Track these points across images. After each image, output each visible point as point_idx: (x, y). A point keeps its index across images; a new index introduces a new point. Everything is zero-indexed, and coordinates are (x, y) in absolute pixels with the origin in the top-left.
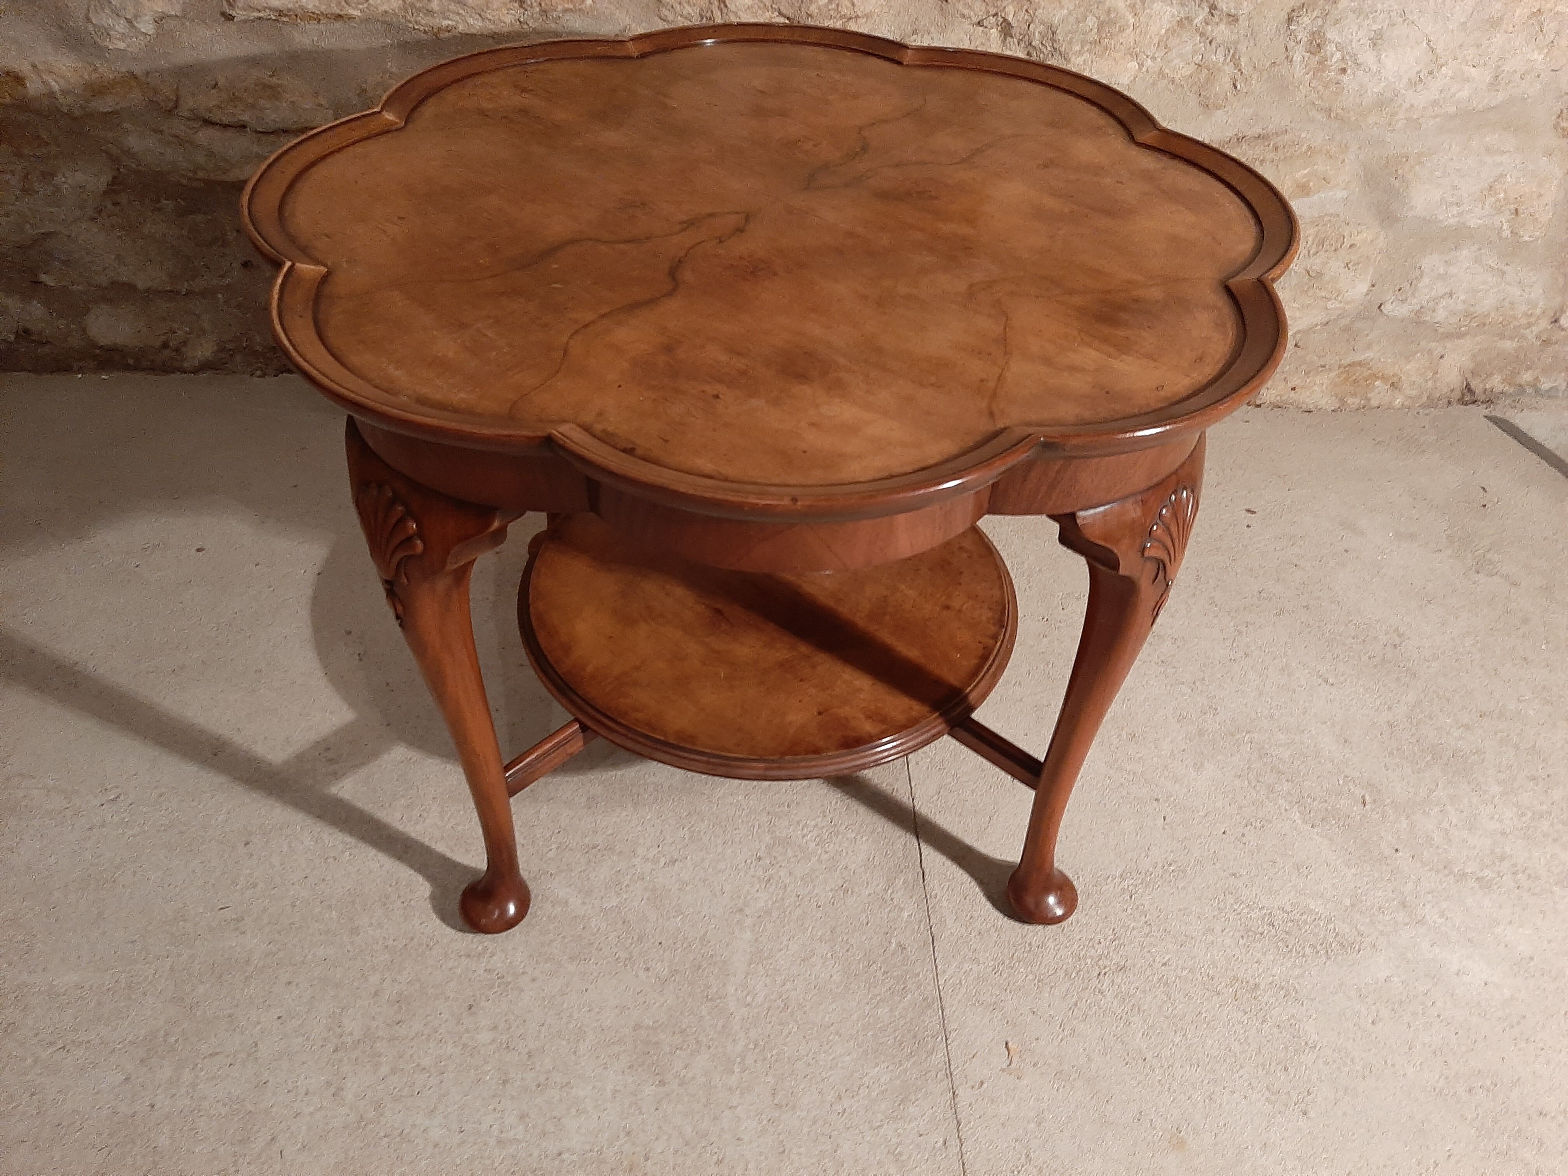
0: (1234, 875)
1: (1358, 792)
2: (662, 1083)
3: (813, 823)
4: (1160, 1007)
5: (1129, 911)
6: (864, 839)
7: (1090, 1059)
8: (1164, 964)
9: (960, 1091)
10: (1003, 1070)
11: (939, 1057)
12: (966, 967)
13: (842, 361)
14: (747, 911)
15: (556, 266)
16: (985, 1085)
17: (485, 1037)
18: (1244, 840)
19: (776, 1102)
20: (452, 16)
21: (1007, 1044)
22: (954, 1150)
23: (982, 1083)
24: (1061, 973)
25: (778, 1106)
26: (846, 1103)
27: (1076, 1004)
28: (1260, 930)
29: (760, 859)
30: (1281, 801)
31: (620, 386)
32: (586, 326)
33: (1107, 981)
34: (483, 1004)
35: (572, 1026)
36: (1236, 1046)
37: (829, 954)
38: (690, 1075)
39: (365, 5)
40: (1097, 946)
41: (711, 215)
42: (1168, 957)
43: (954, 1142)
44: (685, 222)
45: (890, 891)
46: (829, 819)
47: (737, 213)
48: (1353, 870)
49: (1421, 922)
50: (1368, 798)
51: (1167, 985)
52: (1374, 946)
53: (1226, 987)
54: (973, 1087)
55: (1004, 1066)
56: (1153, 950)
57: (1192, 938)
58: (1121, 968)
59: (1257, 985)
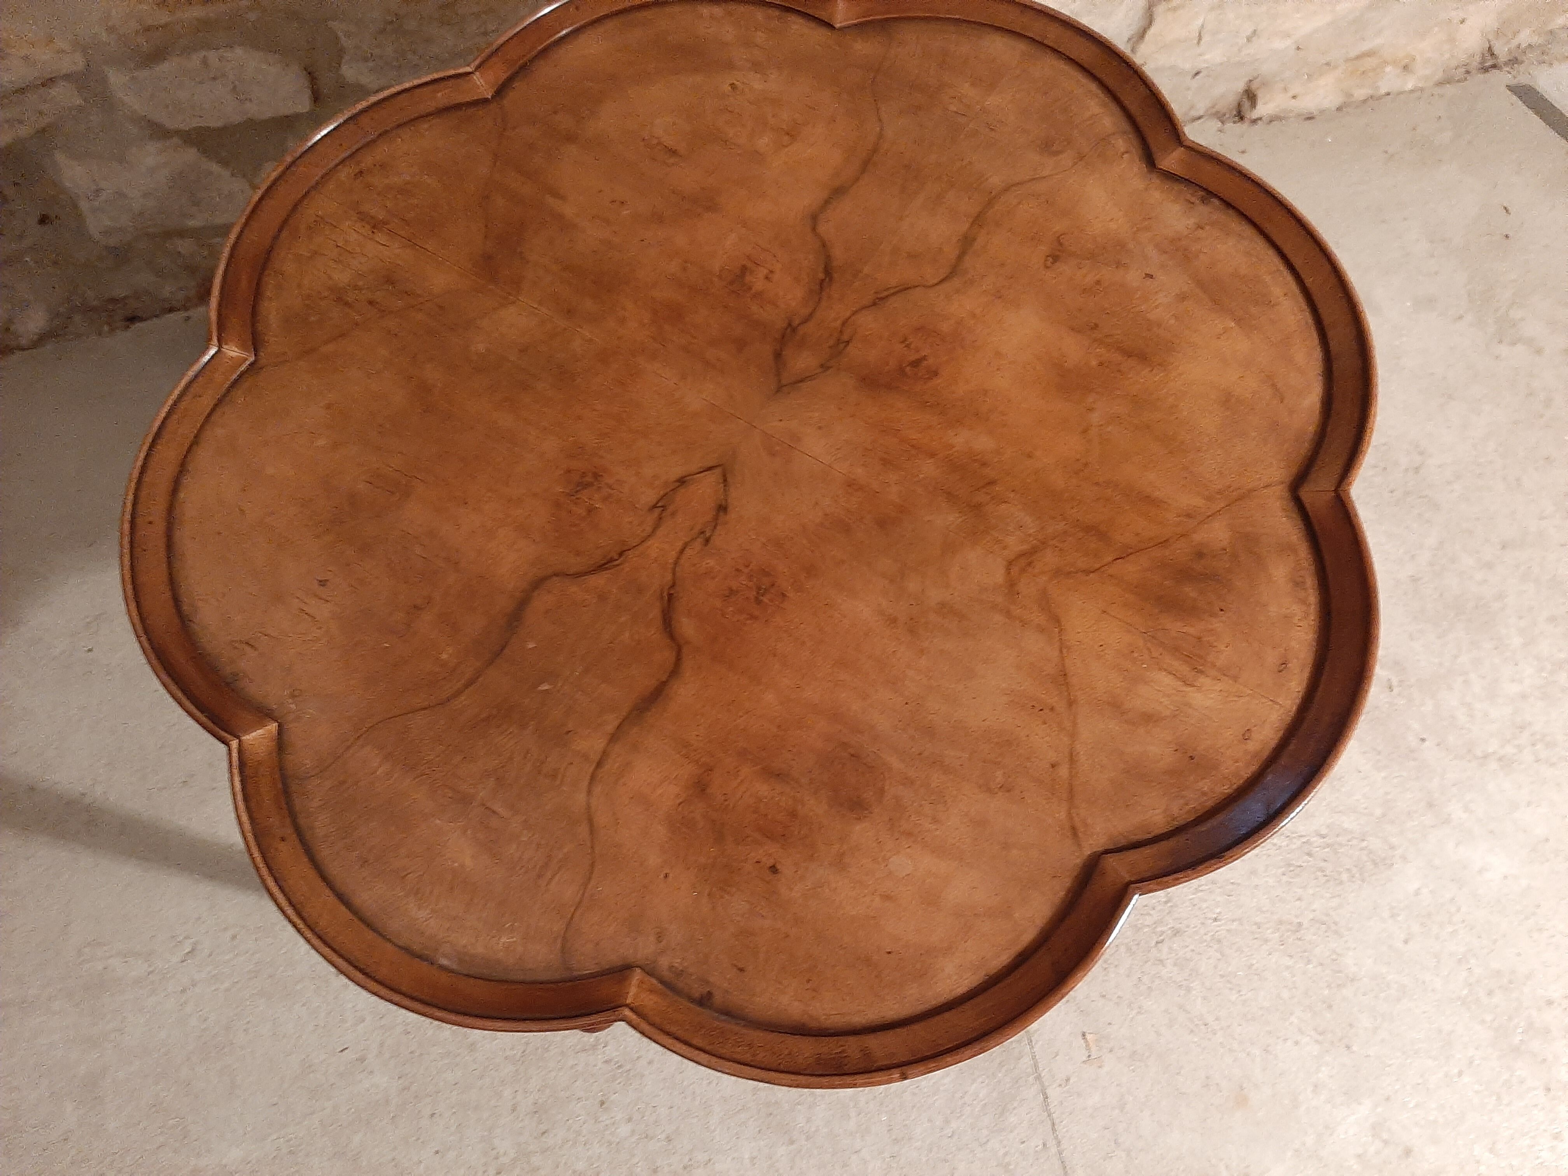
1: (1385, 674)
2: (792, 1142)
4: (1216, 967)
7: (1158, 1033)
8: (1215, 920)
9: (1049, 1092)
10: (1084, 1062)
11: (1026, 1061)
13: (895, 762)
15: (531, 645)
16: (1071, 1082)
17: (624, 1130)
19: (894, 1137)
21: (1083, 1033)
22: (1054, 1150)
23: (1068, 1080)
25: (896, 1141)
26: (954, 1125)
27: (1139, 980)
31: (666, 876)
32: (599, 764)
33: (1164, 948)
34: (613, 1097)
35: (697, 1103)
36: (1285, 994)
38: (813, 1129)
40: (1152, 912)
41: (682, 481)
43: (1051, 1143)
44: (655, 506)
47: (710, 469)
48: (1383, 774)
49: (1447, 821)
50: (1395, 682)
51: (1219, 941)
52: (1404, 858)
53: (1273, 933)
54: (1060, 1085)
55: (1085, 1059)
56: (1204, 905)
57: (1239, 884)
58: (1177, 932)
59: (1300, 924)
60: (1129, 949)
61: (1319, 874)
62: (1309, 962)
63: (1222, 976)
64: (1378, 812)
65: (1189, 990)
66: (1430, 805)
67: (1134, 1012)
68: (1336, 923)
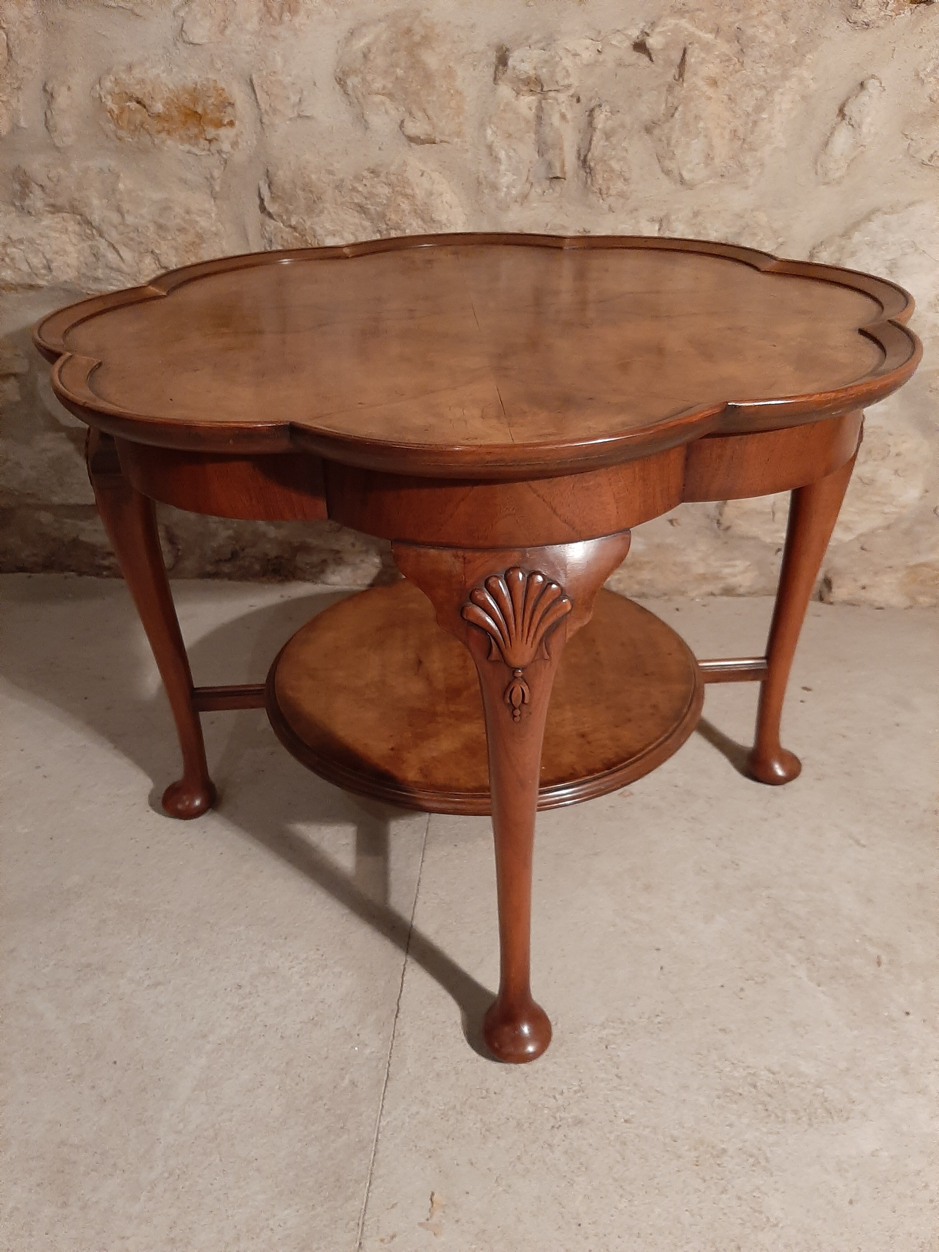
0: (723, 1030)
1: (874, 951)
3: (305, 956)
4: (611, 1168)
5: (602, 1062)
6: (349, 974)
7: (519, 1220)
8: (626, 1121)
9: (367, 1243)
10: (421, 1224)
11: (357, 1204)
12: (414, 1109)
14: (211, 1038)
16: (396, 1240)
18: (742, 995)
20: (115, 282)
21: (433, 1194)
23: (393, 1237)
24: (513, 1123)
27: (519, 1158)
28: (740, 1091)
29: (240, 987)
30: (789, 958)
33: (559, 1134)
37: (278, 1087)
39: (50, 277)
40: (557, 1096)
42: (632, 1113)
45: (358, 1028)
46: (320, 952)
48: (856, 1032)
49: (922, 1092)
50: (884, 959)
51: (624, 1143)
52: (864, 1115)
53: (689, 1150)
54: (382, 1240)
55: (423, 1220)
56: (618, 1104)
57: (663, 1094)
58: (579, 1122)
59: (724, 1151)
60: (519, 1125)
61: (760, 1107)
62: (724, 1191)
63: (616, 1180)
64: (843, 1065)
65: (571, 1184)
66: (905, 1072)
67: (501, 1189)
68: (767, 1160)
